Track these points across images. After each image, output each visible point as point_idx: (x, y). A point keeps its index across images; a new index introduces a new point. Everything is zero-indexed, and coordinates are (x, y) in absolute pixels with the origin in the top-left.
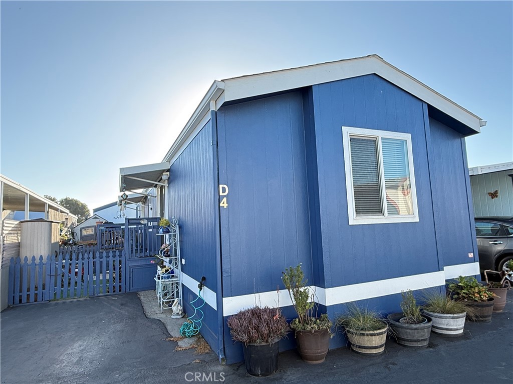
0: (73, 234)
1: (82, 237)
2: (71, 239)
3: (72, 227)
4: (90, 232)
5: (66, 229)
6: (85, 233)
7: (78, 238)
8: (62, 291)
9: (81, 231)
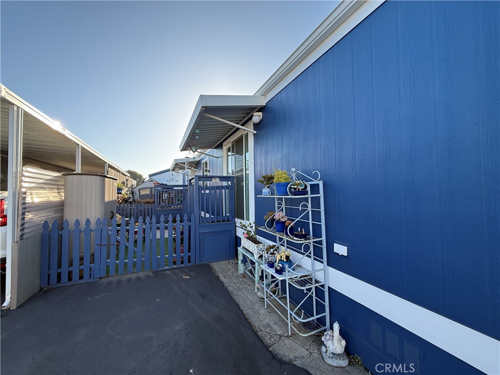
0: (132, 193)
1: (140, 196)
2: (131, 198)
3: (132, 187)
4: (148, 192)
5: (127, 189)
6: (142, 193)
7: (137, 197)
8: (117, 265)
9: (139, 191)
